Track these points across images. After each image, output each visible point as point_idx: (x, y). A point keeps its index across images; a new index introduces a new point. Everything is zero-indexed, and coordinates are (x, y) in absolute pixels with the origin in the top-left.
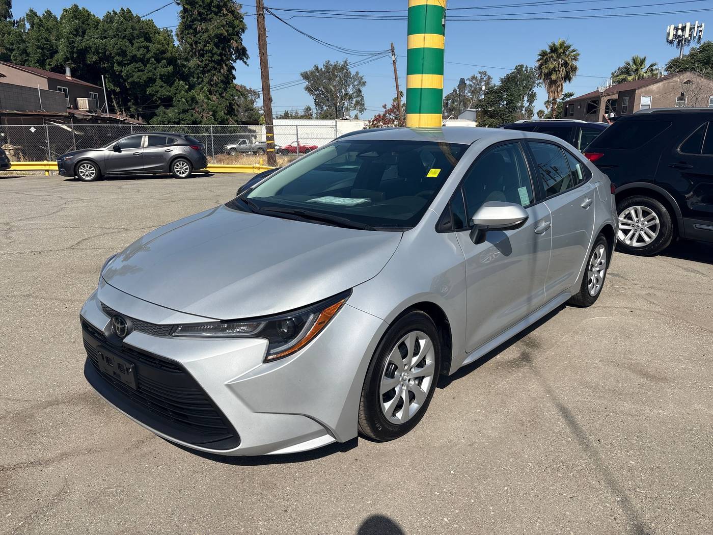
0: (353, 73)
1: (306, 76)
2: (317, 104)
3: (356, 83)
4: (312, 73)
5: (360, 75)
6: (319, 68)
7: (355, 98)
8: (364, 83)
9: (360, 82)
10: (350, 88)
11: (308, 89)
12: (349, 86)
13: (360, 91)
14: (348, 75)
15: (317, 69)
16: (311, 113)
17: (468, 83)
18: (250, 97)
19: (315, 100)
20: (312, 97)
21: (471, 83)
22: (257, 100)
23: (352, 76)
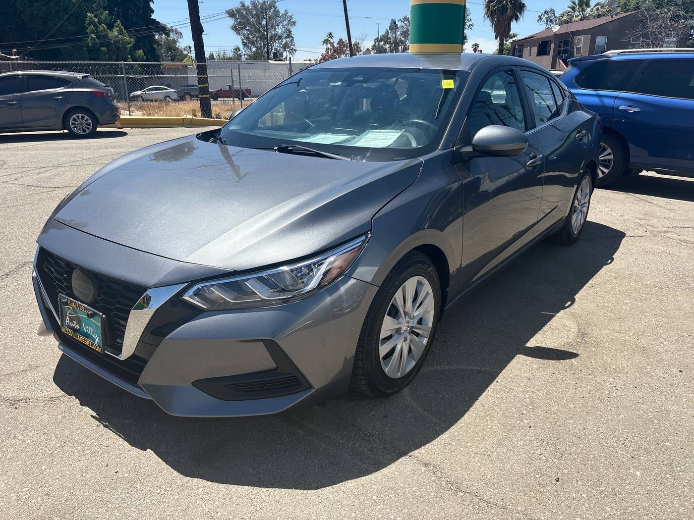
0: (282, 12)
1: (231, 14)
2: (245, 45)
3: (285, 23)
4: (238, 11)
5: (289, 14)
6: (246, 5)
7: (285, 38)
8: (294, 23)
9: (289, 22)
10: (279, 28)
11: (234, 28)
12: (278, 25)
13: (290, 32)
14: (277, 13)
15: (243, 6)
16: (240, 54)
17: (399, 24)
18: (172, 36)
19: (243, 40)
20: (240, 37)
21: (403, 24)
22: (180, 40)
23: (280, 15)
